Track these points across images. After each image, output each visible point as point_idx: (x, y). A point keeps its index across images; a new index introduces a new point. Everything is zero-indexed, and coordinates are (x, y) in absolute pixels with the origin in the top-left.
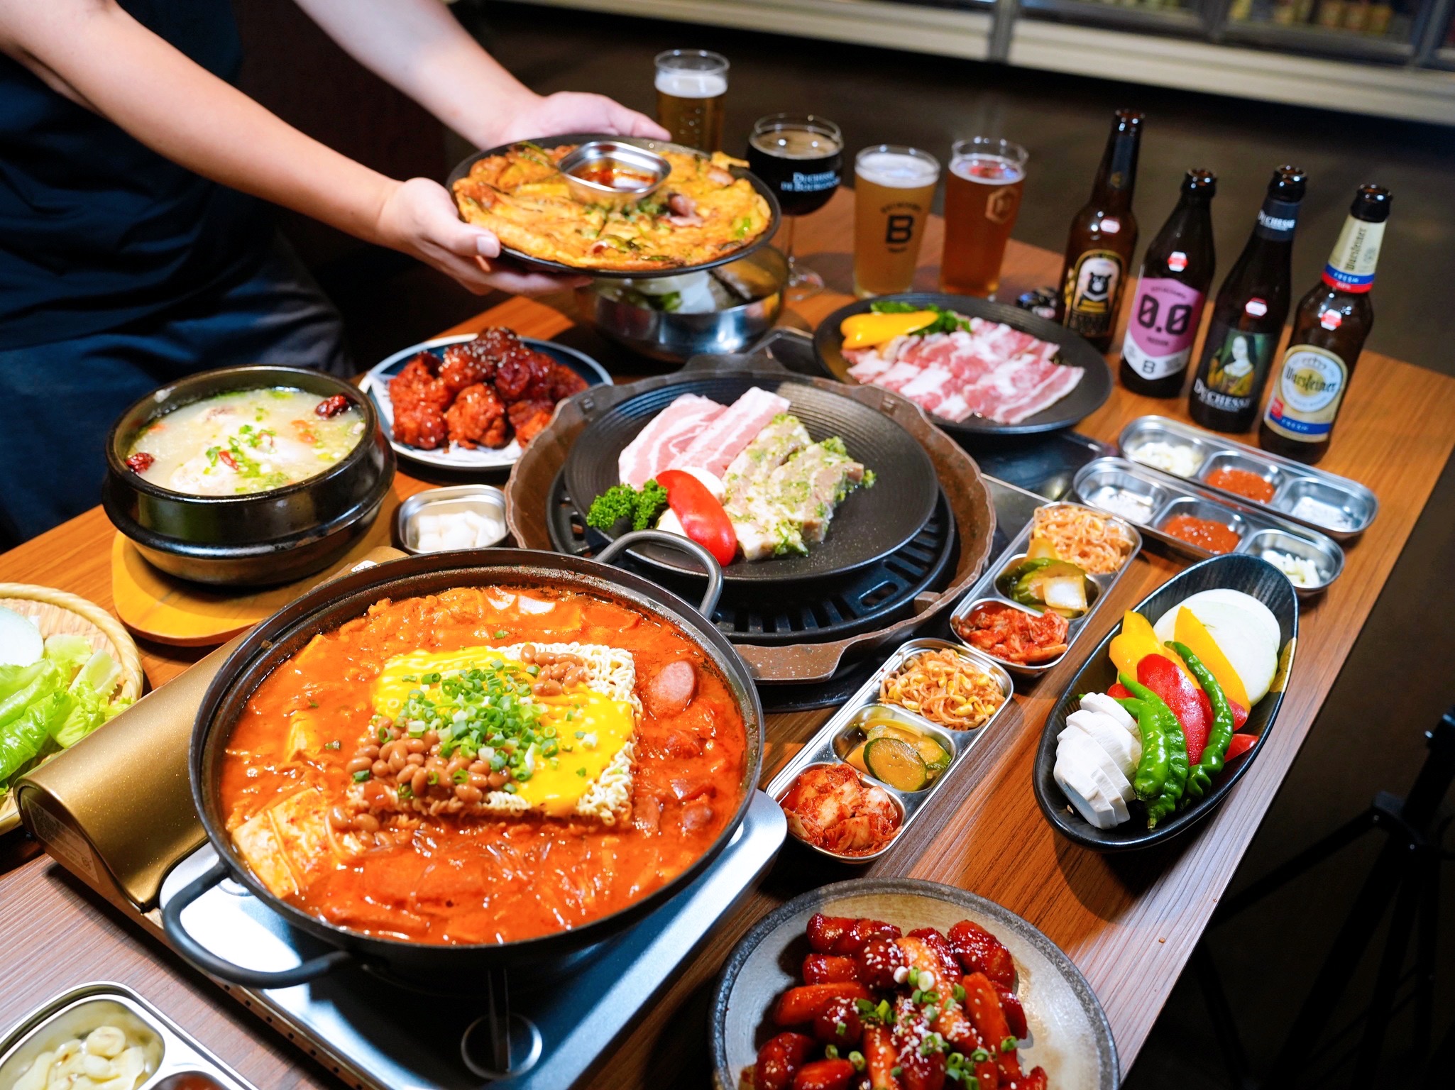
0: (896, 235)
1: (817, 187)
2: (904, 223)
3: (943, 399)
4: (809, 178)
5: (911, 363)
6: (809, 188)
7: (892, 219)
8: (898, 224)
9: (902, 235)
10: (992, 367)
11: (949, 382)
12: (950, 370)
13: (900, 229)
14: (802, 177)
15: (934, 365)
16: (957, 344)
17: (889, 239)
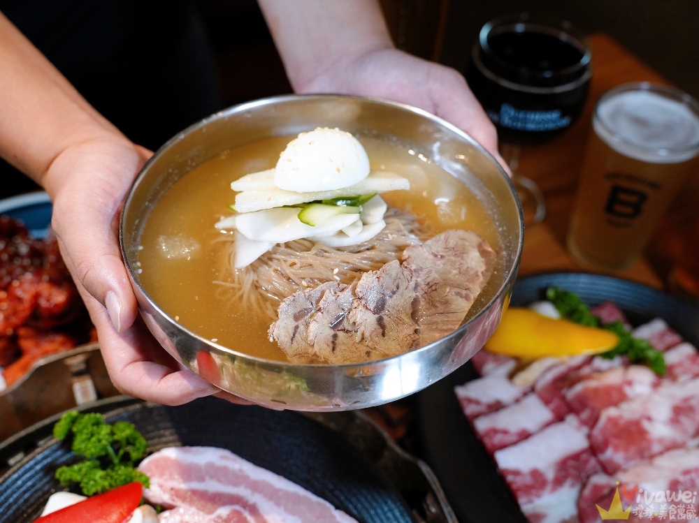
0: (618, 208)
1: (531, 126)
2: (633, 199)
3: (549, 488)
4: (521, 115)
5: (547, 402)
6: (519, 125)
7: (616, 190)
8: (623, 197)
9: (628, 210)
10: (656, 448)
11: (576, 457)
12: (589, 437)
13: (625, 204)
14: (512, 112)
15: (571, 420)
16: (628, 390)
17: (609, 208)
